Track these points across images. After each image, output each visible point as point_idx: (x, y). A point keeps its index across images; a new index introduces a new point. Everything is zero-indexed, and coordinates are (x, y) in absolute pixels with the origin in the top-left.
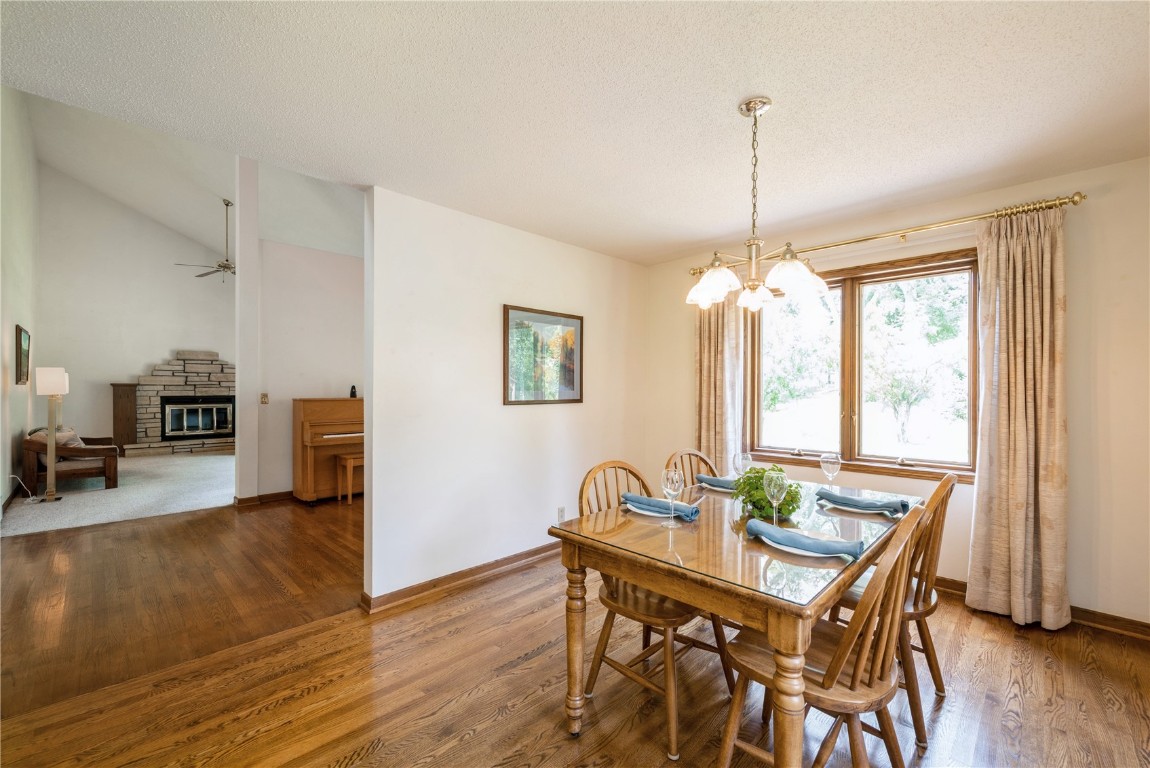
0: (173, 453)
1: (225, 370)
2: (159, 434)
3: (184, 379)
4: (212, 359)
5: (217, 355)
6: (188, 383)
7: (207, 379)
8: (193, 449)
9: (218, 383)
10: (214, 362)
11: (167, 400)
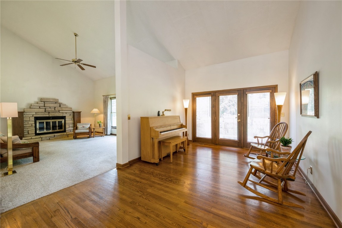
0: (42, 140)
1: (61, 106)
2: (34, 132)
3: (44, 110)
4: (56, 102)
5: (58, 100)
6: (46, 111)
7: (54, 109)
8: (50, 138)
9: (58, 111)
10: (57, 103)
11: (36, 119)
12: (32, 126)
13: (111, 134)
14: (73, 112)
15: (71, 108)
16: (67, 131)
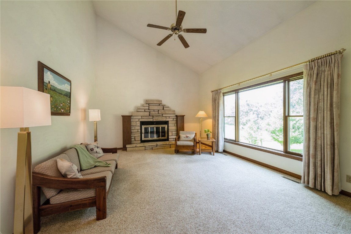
0: (145, 149)
1: (165, 109)
2: (140, 139)
3: (149, 113)
4: (159, 103)
5: (161, 101)
6: (150, 115)
7: (157, 113)
8: (153, 148)
9: (161, 115)
10: (160, 105)
11: (142, 123)
12: (138, 132)
13: (225, 152)
14: (176, 116)
15: (174, 111)
16: (170, 140)
